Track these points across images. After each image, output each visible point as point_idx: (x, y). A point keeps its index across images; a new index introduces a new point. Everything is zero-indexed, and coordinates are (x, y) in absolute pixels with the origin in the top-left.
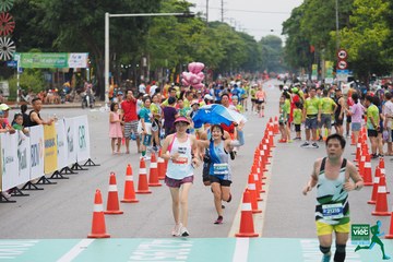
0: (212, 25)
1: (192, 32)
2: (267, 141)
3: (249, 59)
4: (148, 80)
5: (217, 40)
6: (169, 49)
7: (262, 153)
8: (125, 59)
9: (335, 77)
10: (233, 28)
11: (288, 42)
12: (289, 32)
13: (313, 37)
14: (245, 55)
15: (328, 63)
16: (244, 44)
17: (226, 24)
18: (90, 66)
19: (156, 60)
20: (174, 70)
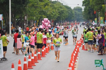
0: (53, 2)
1: (45, 5)
2: (76, 50)
3: (69, 16)
4: (27, 25)
5: (56, 9)
6: (36, 12)
7: (74, 55)
8: (18, 17)
9: (104, 23)
10: (62, 4)
11: (85, 9)
12: (85, 5)
13: (95, 7)
14: (67, 14)
15: (101, 18)
16: (67, 10)
17: (59, 2)
18: (3, 20)
19: (31, 17)
20: (38, 21)
